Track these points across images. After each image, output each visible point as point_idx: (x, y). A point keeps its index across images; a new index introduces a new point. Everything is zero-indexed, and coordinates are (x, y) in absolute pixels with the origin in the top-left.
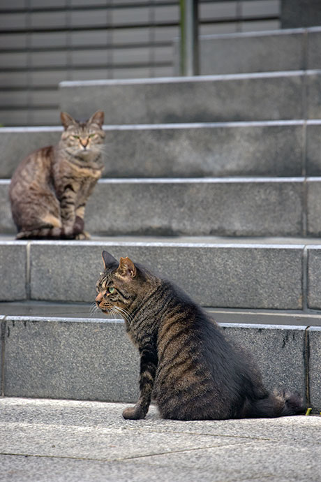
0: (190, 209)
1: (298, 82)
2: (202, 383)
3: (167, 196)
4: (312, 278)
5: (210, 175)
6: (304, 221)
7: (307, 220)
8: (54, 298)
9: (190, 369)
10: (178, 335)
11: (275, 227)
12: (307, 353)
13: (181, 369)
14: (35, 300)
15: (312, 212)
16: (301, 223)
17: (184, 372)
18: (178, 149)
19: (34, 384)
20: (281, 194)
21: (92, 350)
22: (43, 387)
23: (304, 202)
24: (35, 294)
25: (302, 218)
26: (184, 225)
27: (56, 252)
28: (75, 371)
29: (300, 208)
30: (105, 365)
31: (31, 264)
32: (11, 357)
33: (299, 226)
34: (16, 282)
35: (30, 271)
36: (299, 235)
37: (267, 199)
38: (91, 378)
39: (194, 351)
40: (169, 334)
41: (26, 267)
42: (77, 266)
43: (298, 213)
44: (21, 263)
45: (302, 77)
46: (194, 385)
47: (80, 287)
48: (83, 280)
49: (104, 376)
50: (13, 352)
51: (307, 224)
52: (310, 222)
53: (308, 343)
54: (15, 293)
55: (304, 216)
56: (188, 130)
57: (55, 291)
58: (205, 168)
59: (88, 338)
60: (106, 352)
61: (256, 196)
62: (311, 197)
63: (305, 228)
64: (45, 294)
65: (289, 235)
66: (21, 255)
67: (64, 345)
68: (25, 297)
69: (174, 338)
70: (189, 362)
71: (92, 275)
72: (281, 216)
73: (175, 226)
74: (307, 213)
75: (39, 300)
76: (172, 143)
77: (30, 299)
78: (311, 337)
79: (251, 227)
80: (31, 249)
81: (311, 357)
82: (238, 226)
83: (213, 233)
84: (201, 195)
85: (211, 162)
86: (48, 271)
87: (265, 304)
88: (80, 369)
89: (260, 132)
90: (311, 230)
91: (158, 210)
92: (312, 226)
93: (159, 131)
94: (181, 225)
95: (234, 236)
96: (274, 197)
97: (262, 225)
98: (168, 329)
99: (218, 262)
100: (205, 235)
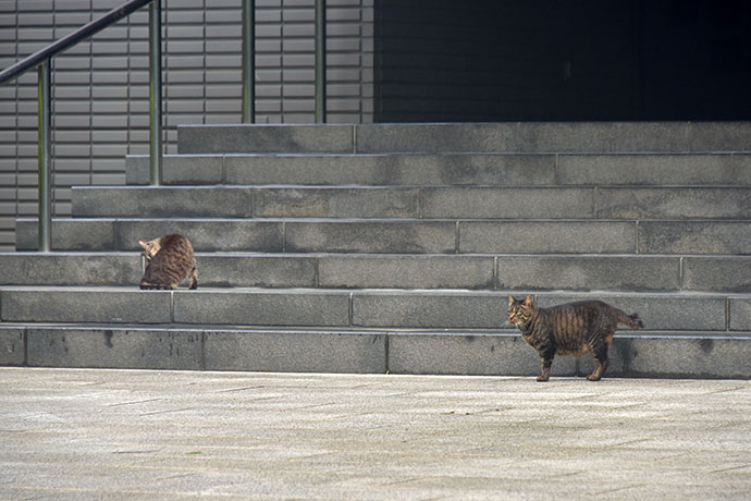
0: (241, 272)
1: (249, 192)
4: (355, 310)
5: (220, 250)
7: (318, 279)
11: (297, 282)
14: (177, 323)
15: (321, 274)
16: (314, 280)
18: (197, 234)
20: (301, 264)
23: (316, 268)
25: (315, 278)
27: (191, 296)
29: (313, 272)
32: (208, 351)
33: (313, 282)
35: (173, 307)
37: (292, 267)
41: (171, 305)
43: (312, 275)
45: (251, 189)
47: (207, 316)
50: (209, 348)
53: (388, 341)
55: (316, 276)
56: (204, 223)
57: (190, 318)
58: (216, 246)
63: (317, 283)
65: (307, 287)
66: (167, 299)
67: (242, 344)
68: (170, 321)
72: (302, 276)
73: (231, 281)
74: (318, 275)
76: (192, 230)
78: (389, 336)
79: (282, 282)
81: (390, 347)
82: (273, 282)
83: (256, 285)
85: (220, 242)
86: (186, 307)
87: (327, 323)
89: (254, 225)
91: (220, 272)
92: (321, 281)
93: (183, 223)
95: (271, 287)
97: (289, 281)
99: (297, 302)
100: (251, 286)
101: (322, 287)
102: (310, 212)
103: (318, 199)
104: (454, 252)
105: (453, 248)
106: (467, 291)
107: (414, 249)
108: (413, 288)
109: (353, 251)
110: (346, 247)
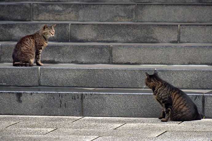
0: (63, 55)
2: (188, 109)
3: (53, 50)
6: (111, 59)
7: (112, 59)
8: (51, 85)
9: (185, 105)
10: (179, 97)
12: (203, 102)
13: (182, 106)
14: (42, 86)
15: (114, 56)
17: (183, 107)
18: (14, 31)
19: (95, 113)
20: (101, 50)
21: (119, 102)
22: (99, 113)
23: (111, 53)
24: (42, 84)
25: (110, 58)
26: (60, 59)
27: (51, 70)
28: (112, 108)
29: (109, 55)
30: (125, 106)
31: (40, 74)
32: (85, 105)
33: (109, 61)
34: (34, 80)
35: (40, 76)
36: (109, 63)
37: (96, 52)
38: (119, 111)
39: (185, 101)
40: (176, 98)
41: (38, 75)
42: (60, 75)
43: (108, 56)
44: (36, 74)
46: (186, 110)
47: (62, 82)
48: (63, 80)
49: (124, 110)
50: (86, 103)
51: (112, 60)
52: (113, 59)
53: (204, 99)
54: (33, 84)
55: (111, 57)
57: (51, 83)
59: (118, 99)
60: (125, 103)
61: (91, 51)
62: (113, 51)
63: (111, 61)
64: (47, 84)
65: (105, 63)
66: (36, 72)
67: (108, 101)
68: (38, 85)
69: (178, 98)
70: (184, 104)
71: (68, 78)
72: (102, 57)
73: (56, 60)
74: (112, 57)
75: (44, 86)
77: (40, 85)
78: (205, 97)
79: (89, 61)
80: (40, 70)
81: (205, 103)
82: (83, 60)
83: (72, 62)
84: (68, 50)
86: (48, 77)
88: (114, 108)
90: (114, 62)
91: (49, 55)
92: (114, 60)
94: (59, 60)
96: (98, 51)
97: (94, 60)
98: (175, 97)
99: (121, 74)
100: (69, 63)
101: (114, 64)
102: (67, 18)
103: (72, 11)
104: (176, 42)
105: (176, 40)
106: (207, 66)
107: (152, 40)
108: (173, 64)
109: (113, 42)
110: (109, 39)
